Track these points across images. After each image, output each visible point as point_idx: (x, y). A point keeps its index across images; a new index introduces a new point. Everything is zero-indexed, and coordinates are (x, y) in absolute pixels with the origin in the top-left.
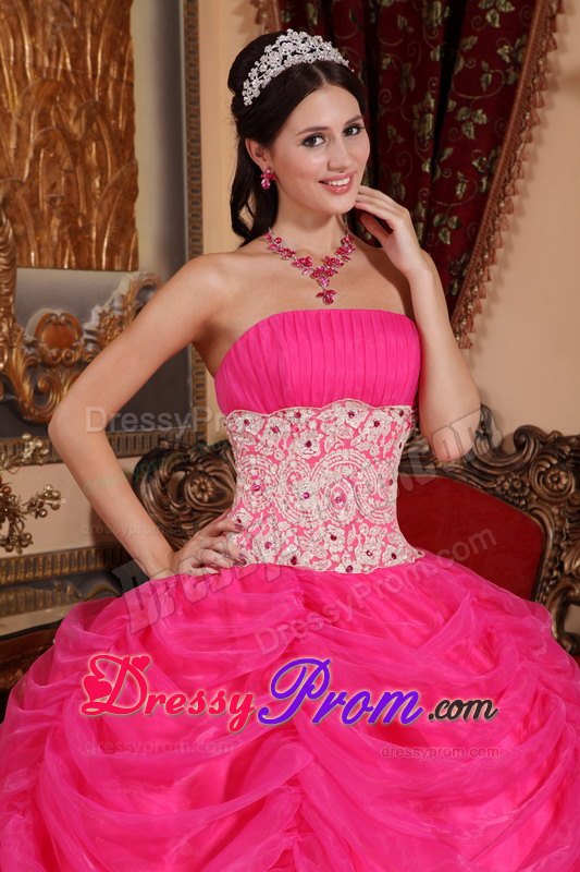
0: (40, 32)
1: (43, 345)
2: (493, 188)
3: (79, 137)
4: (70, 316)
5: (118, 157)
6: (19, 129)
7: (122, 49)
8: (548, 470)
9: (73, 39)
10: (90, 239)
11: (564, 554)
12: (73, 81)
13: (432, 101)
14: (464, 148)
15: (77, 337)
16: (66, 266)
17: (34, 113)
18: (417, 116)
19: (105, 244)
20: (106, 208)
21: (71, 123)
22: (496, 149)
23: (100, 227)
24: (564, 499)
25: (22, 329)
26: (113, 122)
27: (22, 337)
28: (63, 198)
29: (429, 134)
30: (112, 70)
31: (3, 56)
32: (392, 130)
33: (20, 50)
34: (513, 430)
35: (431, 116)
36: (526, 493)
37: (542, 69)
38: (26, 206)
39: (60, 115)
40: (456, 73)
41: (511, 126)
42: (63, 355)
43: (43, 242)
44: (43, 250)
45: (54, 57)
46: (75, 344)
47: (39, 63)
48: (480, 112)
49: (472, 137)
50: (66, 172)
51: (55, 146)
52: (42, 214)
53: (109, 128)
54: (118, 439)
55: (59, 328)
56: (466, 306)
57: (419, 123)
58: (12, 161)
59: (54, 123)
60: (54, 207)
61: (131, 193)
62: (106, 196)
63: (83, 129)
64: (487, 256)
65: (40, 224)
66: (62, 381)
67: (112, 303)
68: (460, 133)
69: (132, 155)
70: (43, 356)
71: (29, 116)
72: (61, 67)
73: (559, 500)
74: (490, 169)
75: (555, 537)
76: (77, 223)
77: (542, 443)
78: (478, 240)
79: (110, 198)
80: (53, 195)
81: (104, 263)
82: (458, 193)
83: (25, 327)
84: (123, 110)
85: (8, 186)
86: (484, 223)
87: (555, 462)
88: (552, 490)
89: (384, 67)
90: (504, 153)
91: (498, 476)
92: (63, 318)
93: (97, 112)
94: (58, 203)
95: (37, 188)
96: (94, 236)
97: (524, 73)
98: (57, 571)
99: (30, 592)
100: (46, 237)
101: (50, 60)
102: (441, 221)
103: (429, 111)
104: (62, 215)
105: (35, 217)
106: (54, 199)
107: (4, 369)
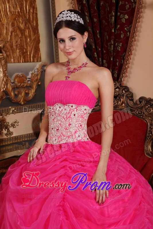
0: (11, 2)
1: (16, 83)
2: (131, 35)
3: (23, 28)
4: (23, 75)
5: (34, 33)
6: (6, 28)
7: (34, 4)
8: (147, 108)
9: (20, 3)
10: (28, 54)
11: (152, 130)
12: (21, 14)
13: (114, 13)
14: (123, 25)
15: (25, 80)
16: (21, 62)
17: (10, 23)
18: (110, 17)
19: (32, 55)
20: (31, 46)
21: (21, 25)
22: (131, 25)
23: (30, 51)
24: (152, 115)
25: (10, 79)
26: (32, 24)
27: (11, 81)
28: (19, 45)
29: (113, 22)
30: (31, 10)
31: (1, 9)
32: (104, 21)
33: (5, 7)
34: (139, 98)
35: (114, 17)
36: (142, 114)
37: (141, 3)
38: (9, 47)
39: (17, 23)
40: (119, 5)
41: (134, 19)
42: (22, 85)
43: (15, 56)
44: (15, 58)
45: (15, 8)
46: (25, 82)
47: (11, 10)
48: (126, 15)
49: (124, 22)
50: (20, 38)
51: (16, 31)
52: (14, 49)
53: (31, 26)
54: (38, 105)
55: (21, 78)
56: (125, 66)
57: (111, 19)
58: (5, 36)
59: (16, 25)
60: (17, 47)
61: (38, 42)
62: (31, 43)
63: (24, 26)
64: (130, 53)
65: (13, 52)
66: (22, 91)
67: (35, 70)
68: (121, 21)
69: (38, 32)
70: (16, 86)
71: (9, 24)
72: (17, 11)
73: (150, 116)
74: (129, 30)
75: (150, 125)
76: (24, 51)
77: (146, 101)
78: (127, 49)
79: (32, 43)
80: (17, 44)
81: (32, 60)
82: (121, 37)
83: (11, 78)
84: (35, 20)
85: (4, 43)
86: (129, 44)
87: (149, 106)
88: (149, 113)
89: (101, 5)
90: (133, 26)
91: (135, 110)
92: (21, 75)
93: (28, 21)
94: (18, 46)
95: (12, 42)
96: (29, 54)
97: (137, 4)
98: (24, 140)
99: (17, 145)
100: (15, 55)
101: (14, 9)
102: (117, 44)
103: (113, 16)
104: (19, 49)
105: (12, 50)
106: (17, 45)
107: (5, 90)
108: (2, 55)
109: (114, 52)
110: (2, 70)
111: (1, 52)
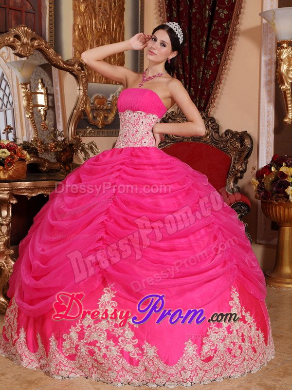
0: (98, 18)
1: (95, 104)
2: (221, 62)
6: (90, 45)
7: (121, 23)
8: (233, 141)
9: (107, 21)
11: (236, 165)
12: (107, 32)
13: (205, 38)
14: (214, 51)
15: (106, 102)
16: (103, 83)
17: (95, 41)
18: (201, 42)
21: (106, 43)
27: (90, 101)
29: (204, 47)
30: (118, 29)
31: (87, 25)
32: (194, 46)
33: (92, 23)
34: (225, 131)
36: (227, 148)
37: (235, 30)
39: (102, 41)
40: (212, 30)
41: (227, 45)
42: (101, 107)
44: (96, 78)
45: (101, 25)
47: (97, 27)
48: (218, 41)
49: (216, 48)
55: (101, 100)
64: (219, 82)
66: (101, 114)
67: (116, 93)
68: (213, 47)
70: (95, 107)
72: (103, 28)
73: (235, 150)
74: (221, 57)
75: (234, 160)
77: (232, 134)
78: (217, 77)
82: (212, 64)
83: (91, 98)
86: (219, 72)
87: (235, 139)
88: (234, 147)
89: (193, 29)
90: (224, 53)
91: (220, 143)
92: (102, 97)
93: (113, 41)
97: (230, 30)
102: (207, 72)
103: (204, 41)
107: (84, 110)
108: (84, 73)
109: (202, 79)
110: (82, 89)
111: (83, 69)
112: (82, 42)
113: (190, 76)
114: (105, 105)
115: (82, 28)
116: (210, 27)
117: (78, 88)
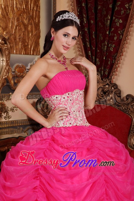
1: (16, 72)
2: (123, 38)
5: (36, 28)
6: (12, 22)
7: (38, 3)
8: (133, 105)
9: (26, 1)
10: (28, 48)
12: (26, 11)
13: (109, 17)
14: (117, 28)
15: (25, 71)
16: (22, 54)
17: (16, 18)
19: (32, 49)
20: (32, 40)
21: (25, 20)
22: (124, 29)
23: (31, 45)
25: (12, 68)
28: (22, 38)
29: (108, 25)
30: (35, 8)
31: (9, 5)
32: (100, 24)
33: (13, 3)
34: (126, 95)
35: (109, 21)
36: (128, 110)
38: (13, 40)
39: (22, 18)
40: (115, 10)
41: (128, 23)
42: (21, 74)
44: (17, 50)
47: (17, 6)
48: (121, 20)
49: (119, 26)
50: (23, 32)
51: (20, 26)
52: (17, 42)
53: (34, 22)
57: (106, 22)
58: (10, 29)
59: (20, 20)
60: (20, 40)
61: (39, 37)
63: (28, 22)
64: (121, 54)
67: (33, 62)
68: (116, 25)
69: (39, 28)
70: (16, 75)
72: (22, 7)
74: (122, 33)
76: (25, 44)
77: (132, 98)
78: (119, 50)
79: (34, 38)
81: (32, 53)
82: (115, 39)
84: (37, 18)
85: (9, 35)
86: (121, 46)
89: (99, 9)
91: (122, 106)
92: (21, 66)
93: (31, 18)
95: (16, 35)
97: (131, 11)
100: (18, 47)
101: (20, 5)
102: (111, 45)
104: (22, 42)
105: (15, 42)
106: (20, 38)
107: (7, 77)
108: (6, 46)
109: (107, 52)
110: (5, 59)
111: (6, 43)
112: (5, 20)
113: (96, 49)
114: (24, 73)
115: (5, 8)
116: (113, 8)
117: (2, 59)
